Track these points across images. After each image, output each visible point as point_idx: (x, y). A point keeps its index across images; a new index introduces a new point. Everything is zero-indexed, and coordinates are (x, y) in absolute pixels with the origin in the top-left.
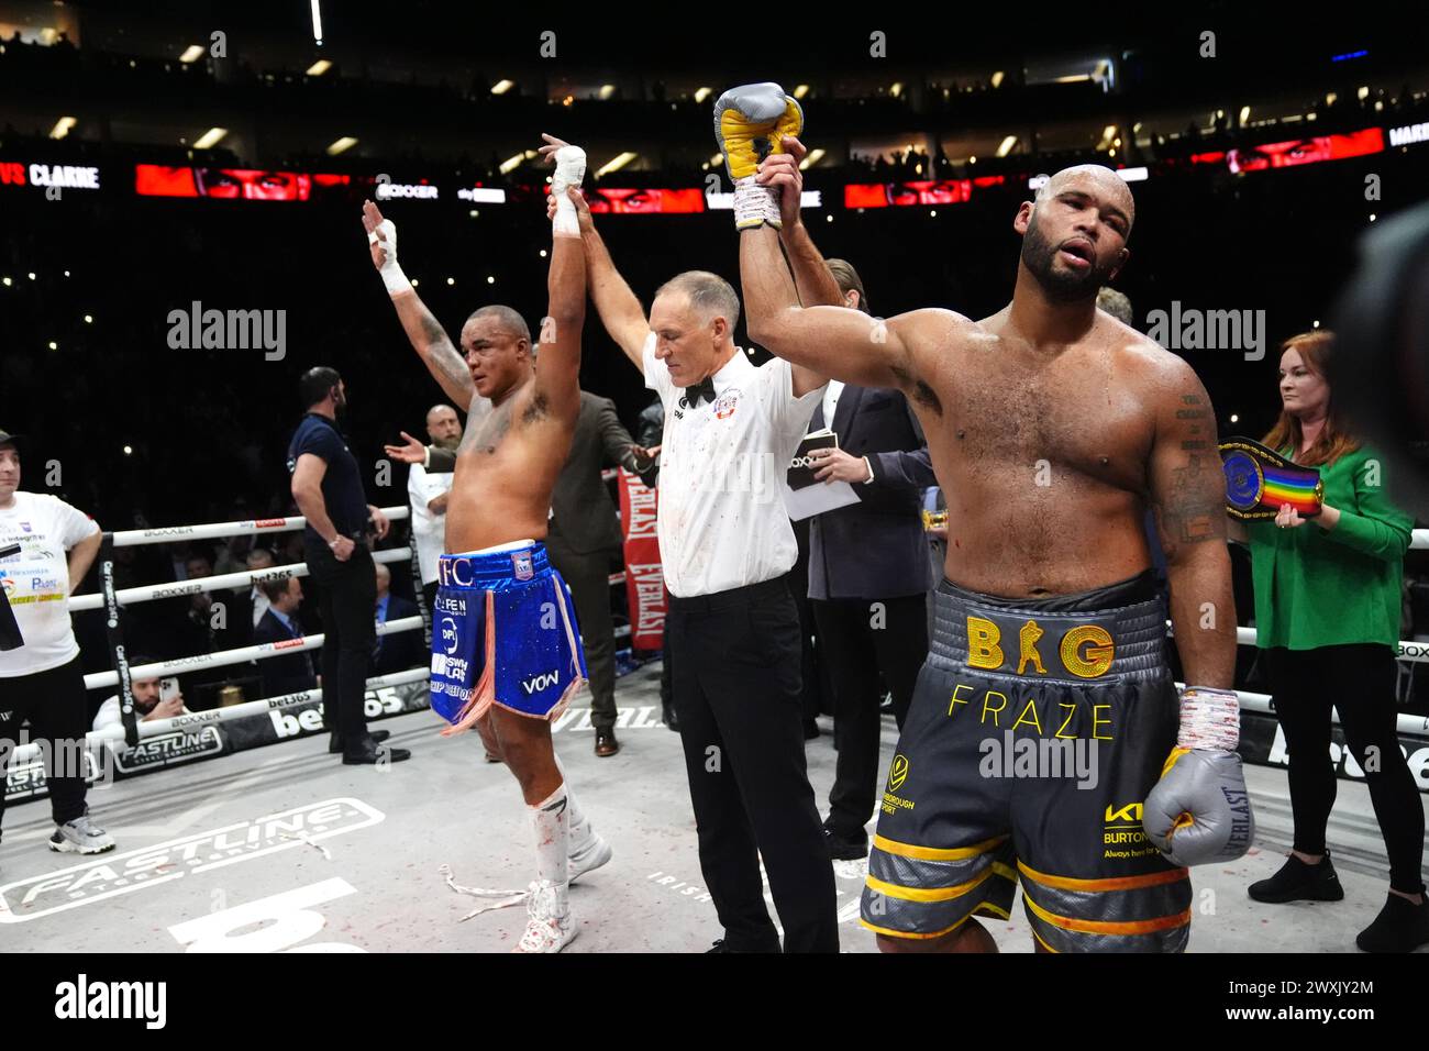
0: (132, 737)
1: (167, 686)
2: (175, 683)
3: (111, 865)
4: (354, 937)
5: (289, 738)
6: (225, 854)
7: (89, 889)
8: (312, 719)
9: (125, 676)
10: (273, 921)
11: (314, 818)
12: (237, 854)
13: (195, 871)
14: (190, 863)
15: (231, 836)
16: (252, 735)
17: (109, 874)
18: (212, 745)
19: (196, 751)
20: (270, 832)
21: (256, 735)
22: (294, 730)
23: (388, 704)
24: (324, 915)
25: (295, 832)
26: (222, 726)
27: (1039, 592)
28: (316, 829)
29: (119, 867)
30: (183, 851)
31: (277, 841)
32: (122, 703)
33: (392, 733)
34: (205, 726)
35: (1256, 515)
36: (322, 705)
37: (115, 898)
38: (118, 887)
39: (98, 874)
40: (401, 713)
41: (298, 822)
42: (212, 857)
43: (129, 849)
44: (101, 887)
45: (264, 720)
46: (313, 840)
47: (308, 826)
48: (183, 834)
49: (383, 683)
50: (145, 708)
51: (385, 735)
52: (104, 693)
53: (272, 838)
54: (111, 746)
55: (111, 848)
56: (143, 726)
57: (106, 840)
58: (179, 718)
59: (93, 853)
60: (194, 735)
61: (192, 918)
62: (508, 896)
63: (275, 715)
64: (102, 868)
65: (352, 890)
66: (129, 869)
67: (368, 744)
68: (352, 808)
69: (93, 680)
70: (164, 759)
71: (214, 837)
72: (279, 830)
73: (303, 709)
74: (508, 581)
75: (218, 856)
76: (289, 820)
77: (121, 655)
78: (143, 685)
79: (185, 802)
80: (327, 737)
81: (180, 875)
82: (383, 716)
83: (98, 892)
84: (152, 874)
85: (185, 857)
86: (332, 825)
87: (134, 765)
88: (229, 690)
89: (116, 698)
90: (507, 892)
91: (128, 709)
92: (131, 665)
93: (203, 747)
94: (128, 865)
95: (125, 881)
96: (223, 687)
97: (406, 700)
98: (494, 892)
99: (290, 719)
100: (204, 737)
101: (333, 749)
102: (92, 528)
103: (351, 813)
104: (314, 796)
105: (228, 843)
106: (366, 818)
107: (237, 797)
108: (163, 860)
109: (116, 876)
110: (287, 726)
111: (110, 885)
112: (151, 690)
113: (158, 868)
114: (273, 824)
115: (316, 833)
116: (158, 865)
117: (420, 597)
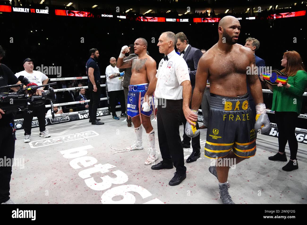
0: (53, 117)
1: (60, 108)
2: (61, 107)
3: (50, 140)
4: (93, 156)
5: (82, 119)
6: (70, 139)
7: (46, 143)
8: (86, 116)
9: (52, 106)
10: (78, 152)
11: (86, 134)
12: (72, 139)
13: (65, 142)
14: (64, 140)
15: (71, 136)
16: (75, 118)
17: (49, 141)
18: (68, 119)
19: (65, 120)
20: (78, 136)
21: (76, 118)
22: (83, 118)
23: (100, 114)
24: (88, 151)
25: (82, 136)
26: (69, 116)
27: (238, 95)
28: (86, 136)
29: (51, 140)
30: (62, 138)
31: (79, 137)
32: (52, 111)
33: (101, 119)
34: (66, 116)
35: (275, 84)
36: (88, 113)
37: (51, 145)
38: (51, 144)
39: (48, 141)
40: (103, 116)
41: (83, 134)
42: (68, 140)
43: (53, 137)
44: (48, 143)
45: (77, 115)
46: (86, 138)
47: (85, 135)
48: (62, 135)
49: (99, 110)
50: (56, 112)
51: (100, 120)
52: (49, 108)
53: (78, 137)
54: (50, 118)
55: (50, 137)
56: (55, 115)
57: (49, 135)
58: (62, 114)
59: (47, 137)
60: (65, 117)
61: (64, 150)
62: (122, 150)
63: (79, 115)
64: (48, 140)
65: (93, 147)
66: (53, 141)
67: (96, 121)
68: (93, 133)
69: (47, 106)
70: (59, 121)
71: (68, 136)
72: (80, 136)
73: (84, 114)
74: (144, 90)
75: (69, 139)
76: (82, 134)
77: (51, 102)
78: (55, 108)
79: (63, 130)
80: (89, 119)
81: (62, 142)
82: (99, 116)
83: (47, 144)
84: (57, 142)
85: (63, 139)
86: (89, 135)
87: (54, 122)
88: (71, 110)
89: (50, 110)
90: (121, 150)
91: (53, 112)
92: (53, 104)
93: (66, 120)
94: (53, 140)
95: (52, 143)
96: (70, 109)
97: (104, 113)
98: (119, 150)
99: (82, 116)
100: (66, 118)
101: (90, 122)
102: (47, 78)
103: (93, 134)
104: (86, 130)
105: (70, 137)
106: (96, 135)
107: (72, 129)
108: (59, 140)
109: (50, 142)
110: (81, 117)
111: (50, 143)
112: (56, 108)
113: (58, 141)
114: (79, 134)
115: (86, 137)
116: (58, 140)
117: (107, 94)
